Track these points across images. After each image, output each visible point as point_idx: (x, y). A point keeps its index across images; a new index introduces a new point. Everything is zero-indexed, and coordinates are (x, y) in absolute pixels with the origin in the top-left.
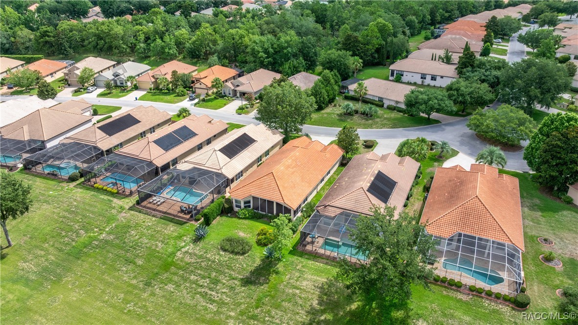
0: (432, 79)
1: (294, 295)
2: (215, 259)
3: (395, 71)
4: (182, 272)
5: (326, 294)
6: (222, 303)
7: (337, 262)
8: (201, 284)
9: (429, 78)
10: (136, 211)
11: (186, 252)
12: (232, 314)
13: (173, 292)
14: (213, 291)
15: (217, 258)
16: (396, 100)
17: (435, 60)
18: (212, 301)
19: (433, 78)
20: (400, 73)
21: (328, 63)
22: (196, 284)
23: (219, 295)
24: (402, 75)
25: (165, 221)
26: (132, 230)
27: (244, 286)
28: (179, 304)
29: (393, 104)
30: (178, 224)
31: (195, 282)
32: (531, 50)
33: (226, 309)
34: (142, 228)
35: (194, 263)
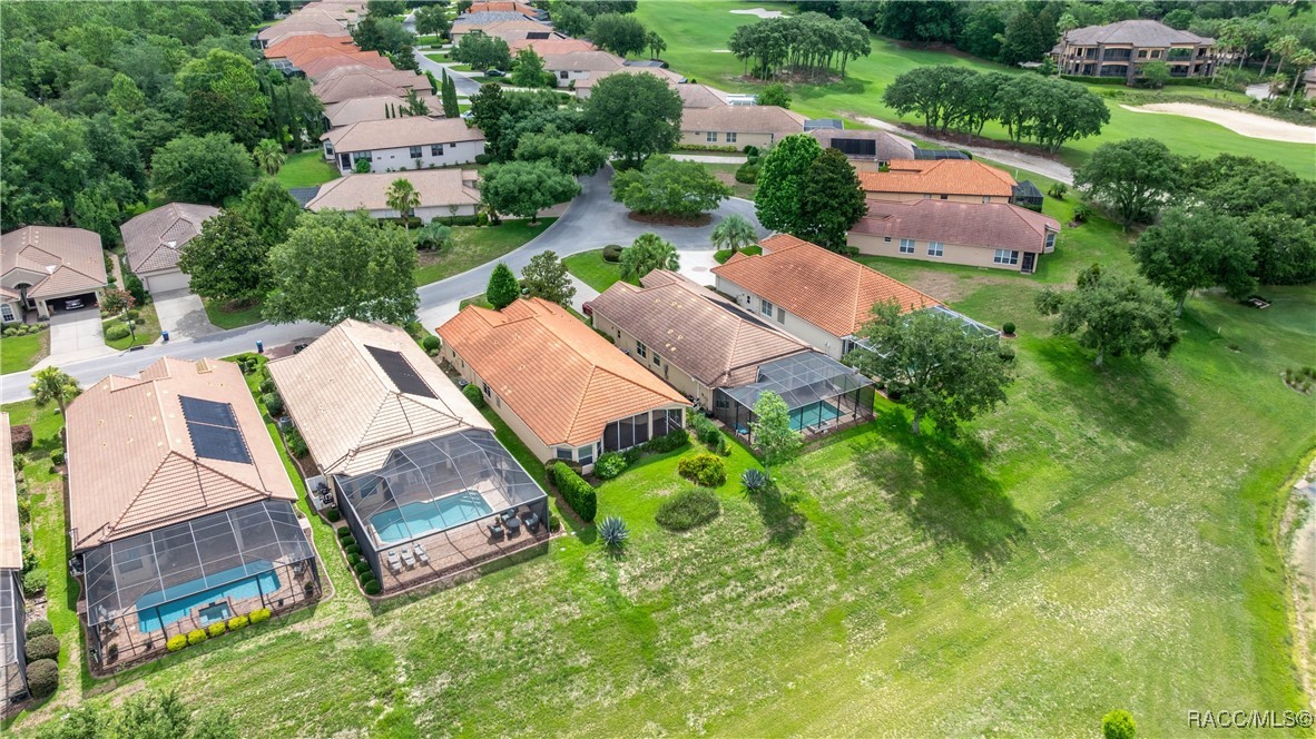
0: (434, 154)
1: (854, 506)
2: (692, 550)
3: (351, 157)
4: (680, 607)
5: (878, 477)
6: (802, 591)
7: (827, 436)
8: (734, 595)
9: (426, 152)
10: (405, 603)
11: (634, 580)
12: (833, 587)
13: (718, 641)
14: (765, 587)
16: (446, 203)
17: (394, 116)
18: (786, 599)
19: (437, 151)
20: (362, 155)
22: (726, 602)
23: (780, 584)
24: (370, 160)
25: (501, 573)
26: (465, 634)
27: (787, 547)
28: (752, 644)
29: (446, 214)
30: (533, 558)
31: (722, 601)
33: (817, 591)
34: (477, 615)
35: (673, 582)
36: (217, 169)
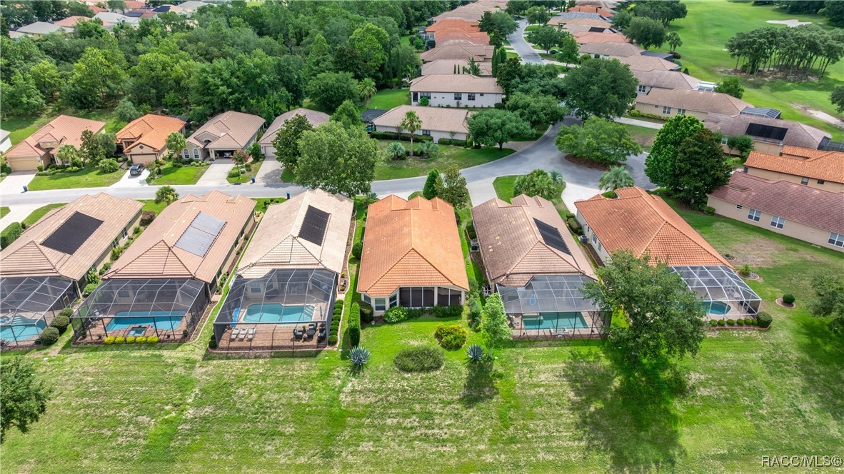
0: (469, 99)
1: (541, 395)
2: (403, 386)
3: (419, 94)
4: (369, 420)
5: (576, 381)
6: (457, 440)
7: (560, 340)
8: (409, 425)
9: (465, 97)
10: (222, 359)
11: (353, 392)
12: (482, 447)
13: (377, 452)
14: (433, 428)
15: (405, 384)
16: (449, 130)
17: (459, 73)
18: (444, 442)
19: (471, 97)
20: (425, 94)
21: (323, 91)
22: (401, 428)
23: (445, 430)
24: (429, 98)
25: (283, 360)
26: (238, 388)
27: (470, 407)
28: (397, 463)
29: (448, 137)
30: (306, 357)
31: (399, 426)
32: (545, 52)
33: (469, 445)
34: (252, 380)
35: (376, 402)
36: (339, 92)
